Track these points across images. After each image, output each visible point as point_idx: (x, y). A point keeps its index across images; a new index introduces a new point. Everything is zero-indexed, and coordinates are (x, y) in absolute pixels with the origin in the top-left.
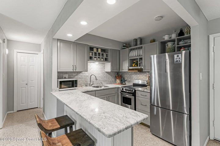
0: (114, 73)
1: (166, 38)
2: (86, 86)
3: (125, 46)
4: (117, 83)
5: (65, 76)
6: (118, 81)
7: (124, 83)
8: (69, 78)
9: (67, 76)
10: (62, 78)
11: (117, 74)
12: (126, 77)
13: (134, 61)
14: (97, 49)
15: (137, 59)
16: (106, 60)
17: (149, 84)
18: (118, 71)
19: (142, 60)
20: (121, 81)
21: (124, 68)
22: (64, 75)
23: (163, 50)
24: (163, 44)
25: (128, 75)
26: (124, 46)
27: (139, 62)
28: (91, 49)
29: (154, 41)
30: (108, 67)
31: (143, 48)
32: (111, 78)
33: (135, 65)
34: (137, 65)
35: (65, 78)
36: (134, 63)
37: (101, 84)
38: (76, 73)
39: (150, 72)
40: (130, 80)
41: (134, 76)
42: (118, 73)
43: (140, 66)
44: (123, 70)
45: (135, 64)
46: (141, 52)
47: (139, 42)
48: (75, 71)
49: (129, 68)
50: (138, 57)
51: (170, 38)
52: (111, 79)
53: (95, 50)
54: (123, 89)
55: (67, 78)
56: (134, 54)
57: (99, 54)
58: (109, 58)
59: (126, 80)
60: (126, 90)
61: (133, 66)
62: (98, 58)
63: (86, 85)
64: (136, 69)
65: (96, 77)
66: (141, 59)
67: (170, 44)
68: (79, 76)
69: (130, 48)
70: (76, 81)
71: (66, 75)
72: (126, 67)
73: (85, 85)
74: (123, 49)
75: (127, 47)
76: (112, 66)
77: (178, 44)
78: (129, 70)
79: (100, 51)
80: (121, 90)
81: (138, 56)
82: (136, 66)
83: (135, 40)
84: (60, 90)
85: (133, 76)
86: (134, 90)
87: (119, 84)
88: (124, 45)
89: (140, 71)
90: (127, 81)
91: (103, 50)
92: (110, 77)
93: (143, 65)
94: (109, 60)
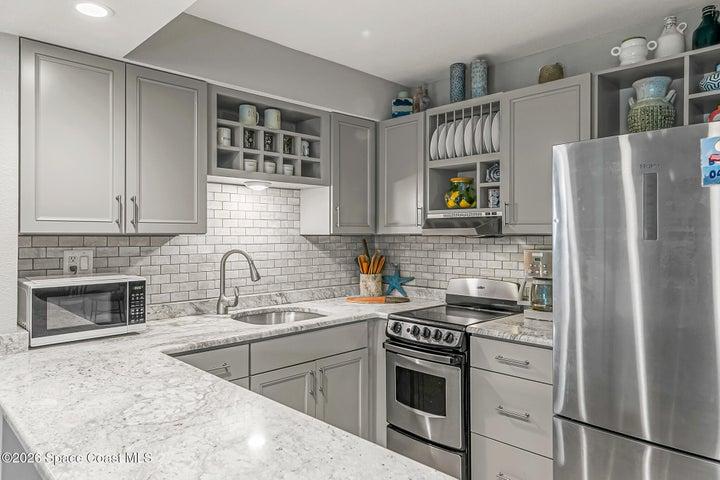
0: (349, 240)
1: (630, 54)
2: (199, 312)
3: (407, 103)
4: (363, 292)
5: (73, 259)
6: (369, 283)
7: (398, 294)
8: (97, 271)
9: (84, 258)
10: (58, 271)
11: (360, 245)
12: (409, 262)
13: (455, 181)
14: (261, 112)
15: (472, 168)
16: (308, 170)
18: (370, 232)
19: (497, 171)
20: (384, 280)
21: (398, 217)
22: (67, 254)
23: (610, 122)
24: (613, 85)
25: (419, 254)
26: (398, 102)
27: (479, 185)
28: (228, 108)
29: (558, 72)
30: (318, 210)
31: (504, 108)
32: (335, 267)
33: (458, 201)
34: (471, 201)
35: (73, 269)
36: (455, 188)
37: (279, 299)
38: (143, 242)
39: (542, 240)
40: (430, 276)
41: (452, 259)
42: (366, 242)
43: (486, 204)
44: (395, 224)
45: (461, 196)
46: (492, 131)
47: (477, 82)
48: (131, 230)
49: (425, 213)
50: (478, 160)
51: (651, 55)
52: (334, 270)
53: (248, 116)
54: (396, 328)
55: (85, 273)
56: (455, 142)
57: (271, 137)
58: (324, 160)
59: (412, 279)
60: (415, 332)
61: (451, 203)
62: (267, 158)
63: (198, 310)
64: (464, 223)
65: (251, 263)
66: (492, 167)
67: (649, 92)
68: (158, 260)
69: (431, 112)
70: (138, 289)
71: (77, 253)
72: (408, 208)
73: (191, 310)
74: (394, 116)
75: (417, 108)
76: (338, 202)
78: (429, 224)
79: (273, 121)
80: (391, 332)
81: (475, 153)
82: (464, 203)
83: (458, 72)
84: (36, 342)
85: (443, 255)
86: (458, 335)
87: (371, 300)
88: (403, 96)
89: (491, 230)
90: (413, 283)
91: (295, 121)
92: (328, 260)
93: (504, 198)
94: (323, 170)
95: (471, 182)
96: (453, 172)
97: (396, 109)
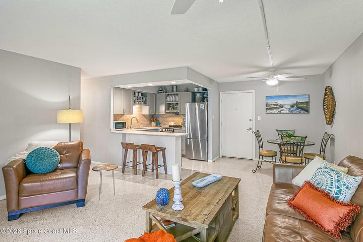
1: (196, 90)
3: (162, 91)
4: (153, 126)
6: (153, 124)
7: (159, 126)
12: (161, 120)
15: (174, 104)
16: (145, 103)
17: (184, 124)
18: (154, 114)
20: (156, 123)
21: (160, 111)
23: (194, 100)
24: (194, 94)
25: (163, 118)
29: (187, 90)
30: (146, 110)
31: (179, 95)
34: (174, 109)
36: (171, 107)
39: (184, 115)
40: (165, 122)
41: (170, 119)
42: (152, 116)
43: (176, 110)
44: (159, 113)
46: (177, 98)
47: (175, 90)
48: (124, 114)
49: (166, 111)
51: (199, 90)
52: (147, 122)
53: (137, 94)
56: (171, 99)
57: (140, 98)
59: (162, 123)
60: (165, 130)
61: (170, 109)
64: (172, 113)
65: (137, 120)
66: (177, 104)
67: (198, 95)
68: (122, 119)
69: (167, 93)
70: (125, 123)
72: (162, 109)
76: (150, 109)
77: (203, 96)
78: (166, 113)
79: (140, 94)
80: (161, 131)
81: (174, 101)
82: (172, 109)
83: (171, 87)
85: (168, 118)
86: (172, 130)
87: (155, 127)
88: (161, 89)
89: (177, 114)
91: (142, 94)
92: (146, 120)
93: (179, 109)
94: (148, 103)
95: (174, 106)
96: (170, 104)
97: (160, 92)
